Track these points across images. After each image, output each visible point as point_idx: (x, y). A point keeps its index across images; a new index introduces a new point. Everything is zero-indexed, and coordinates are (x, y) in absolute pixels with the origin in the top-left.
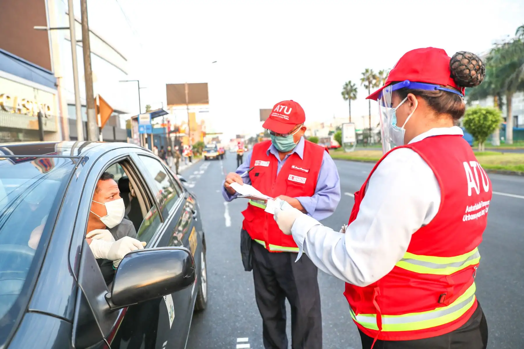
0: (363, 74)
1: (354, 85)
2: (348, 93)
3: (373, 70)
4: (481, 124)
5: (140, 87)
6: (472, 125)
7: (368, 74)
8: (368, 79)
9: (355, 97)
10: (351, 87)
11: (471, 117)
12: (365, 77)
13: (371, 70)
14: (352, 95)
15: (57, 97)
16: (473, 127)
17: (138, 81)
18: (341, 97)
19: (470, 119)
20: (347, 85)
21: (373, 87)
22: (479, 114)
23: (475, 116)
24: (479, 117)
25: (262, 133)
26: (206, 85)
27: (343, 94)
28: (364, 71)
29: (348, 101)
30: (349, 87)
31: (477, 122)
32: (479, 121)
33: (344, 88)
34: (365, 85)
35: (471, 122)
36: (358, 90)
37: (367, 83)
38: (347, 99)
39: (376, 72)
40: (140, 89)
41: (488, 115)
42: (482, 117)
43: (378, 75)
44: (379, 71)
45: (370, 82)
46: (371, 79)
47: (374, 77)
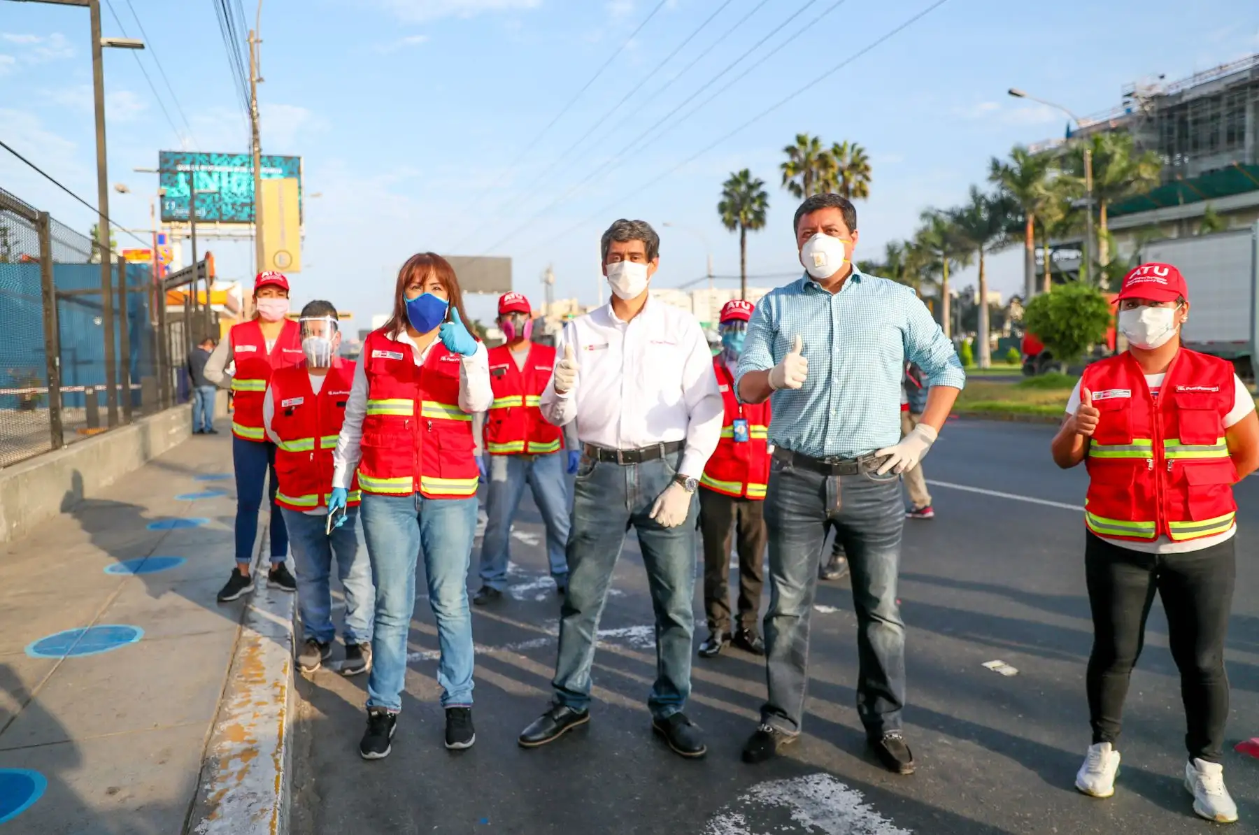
0: (791, 150)
1: (759, 183)
2: (738, 208)
3: (819, 140)
7: (804, 151)
8: (804, 166)
9: (759, 222)
10: (749, 187)
12: (796, 160)
13: (815, 140)
14: (750, 214)
20: (734, 181)
27: (722, 208)
28: (793, 142)
29: (737, 232)
30: (742, 189)
33: (727, 192)
34: (792, 185)
36: (769, 199)
38: (735, 225)
39: (827, 147)
44: (832, 144)
45: (807, 179)
46: (814, 166)
47: (821, 161)
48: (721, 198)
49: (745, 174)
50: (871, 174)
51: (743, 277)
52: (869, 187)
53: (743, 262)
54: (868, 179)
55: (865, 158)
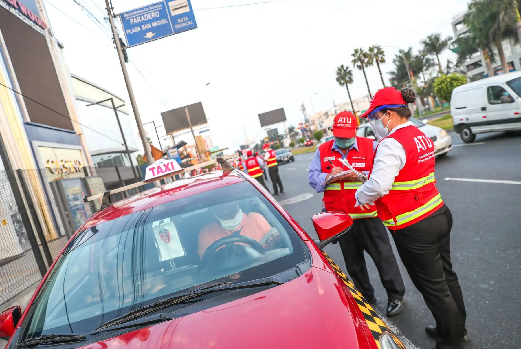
0: (353, 55)
1: (347, 68)
2: (343, 78)
3: (362, 49)
4: (449, 91)
5: (156, 126)
6: (442, 93)
7: (358, 54)
8: (359, 59)
9: (351, 81)
10: (345, 71)
11: (440, 86)
12: (356, 58)
13: (361, 49)
14: (347, 79)
15: (82, 152)
16: (444, 95)
17: (153, 122)
18: (337, 83)
19: (439, 88)
20: (339, 70)
21: (367, 66)
22: (446, 82)
23: (443, 85)
24: (446, 85)
25: (266, 138)
26: (200, 104)
27: (338, 80)
28: (353, 52)
29: (345, 86)
30: (343, 72)
31: (445, 89)
32: (447, 88)
33: (338, 74)
34: (358, 66)
35: (441, 91)
36: (352, 72)
37: (359, 64)
38: (343, 84)
39: (366, 50)
40: (157, 129)
41: (453, 81)
42: (449, 85)
43: (368, 52)
44: (368, 48)
45: (362, 62)
46: (363, 58)
47: (365, 55)
48: (337, 76)
49: (342, 66)
50: (385, 54)
51: (351, 103)
52: (385, 58)
53: (349, 96)
54: (384, 55)
55: (381, 49)
